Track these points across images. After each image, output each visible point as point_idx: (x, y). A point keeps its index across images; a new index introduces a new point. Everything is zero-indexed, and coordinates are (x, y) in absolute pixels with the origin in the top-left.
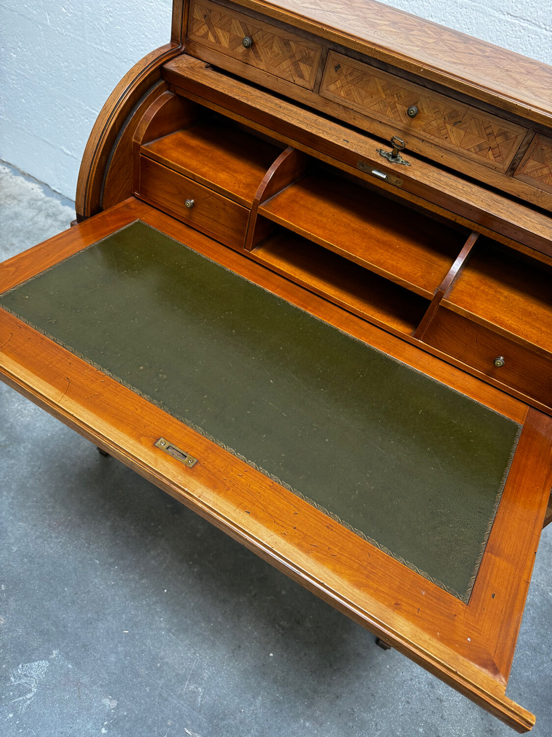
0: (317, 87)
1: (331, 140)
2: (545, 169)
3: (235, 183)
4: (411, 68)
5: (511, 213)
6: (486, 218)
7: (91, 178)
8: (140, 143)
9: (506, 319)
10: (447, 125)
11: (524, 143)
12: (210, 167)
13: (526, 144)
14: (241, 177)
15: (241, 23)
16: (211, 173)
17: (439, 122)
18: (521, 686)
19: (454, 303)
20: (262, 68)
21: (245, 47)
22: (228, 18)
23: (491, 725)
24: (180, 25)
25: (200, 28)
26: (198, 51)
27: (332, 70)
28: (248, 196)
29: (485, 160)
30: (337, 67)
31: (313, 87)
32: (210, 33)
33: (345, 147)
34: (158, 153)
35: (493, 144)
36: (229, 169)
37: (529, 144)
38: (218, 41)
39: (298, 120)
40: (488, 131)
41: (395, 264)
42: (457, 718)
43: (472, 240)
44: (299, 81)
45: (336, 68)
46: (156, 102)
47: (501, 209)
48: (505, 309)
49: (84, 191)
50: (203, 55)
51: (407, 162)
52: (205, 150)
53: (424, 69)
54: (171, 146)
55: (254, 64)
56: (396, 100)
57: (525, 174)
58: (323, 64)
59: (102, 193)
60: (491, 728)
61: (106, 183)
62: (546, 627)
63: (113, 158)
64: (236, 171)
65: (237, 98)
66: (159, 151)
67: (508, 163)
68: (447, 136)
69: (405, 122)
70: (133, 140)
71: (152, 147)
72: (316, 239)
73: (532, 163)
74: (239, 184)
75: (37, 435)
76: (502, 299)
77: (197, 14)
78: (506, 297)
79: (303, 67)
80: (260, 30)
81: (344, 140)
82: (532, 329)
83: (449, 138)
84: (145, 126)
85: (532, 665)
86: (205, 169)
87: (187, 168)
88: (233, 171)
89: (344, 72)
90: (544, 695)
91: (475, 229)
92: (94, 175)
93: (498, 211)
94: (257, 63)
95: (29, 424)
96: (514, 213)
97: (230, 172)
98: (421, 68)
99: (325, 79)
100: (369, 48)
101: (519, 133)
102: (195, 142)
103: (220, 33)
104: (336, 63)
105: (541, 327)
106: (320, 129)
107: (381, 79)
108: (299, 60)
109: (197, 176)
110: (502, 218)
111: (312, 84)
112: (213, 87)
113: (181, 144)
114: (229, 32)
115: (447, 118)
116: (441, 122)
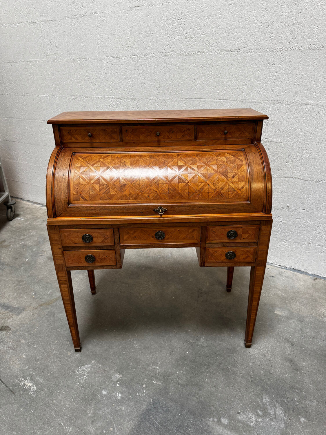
0: (121, 140)
2: (205, 134)
4: (152, 121)
10: (170, 134)
11: (195, 129)
15: (84, 130)
20: (98, 142)
21: (89, 137)
22: (78, 130)
24: (59, 139)
25: (67, 137)
26: (69, 145)
29: (186, 139)
30: (126, 131)
32: (72, 138)
35: (186, 133)
37: (197, 129)
38: (77, 139)
40: (183, 130)
44: (113, 141)
53: (157, 120)
55: (95, 142)
56: (151, 133)
57: (200, 138)
58: (121, 132)
67: (193, 137)
68: (171, 137)
69: (156, 138)
73: (200, 134)
77: (65, 133)
79: (113, 135)
80: (93, 129)
89: (130, 131)
98: (155, 120)
99: (123, 136)
101: (192, 127)
103: (77, 136)
111: (119, 139)
114: (80, 134)
115: (169, 132)
116: (168, 134)
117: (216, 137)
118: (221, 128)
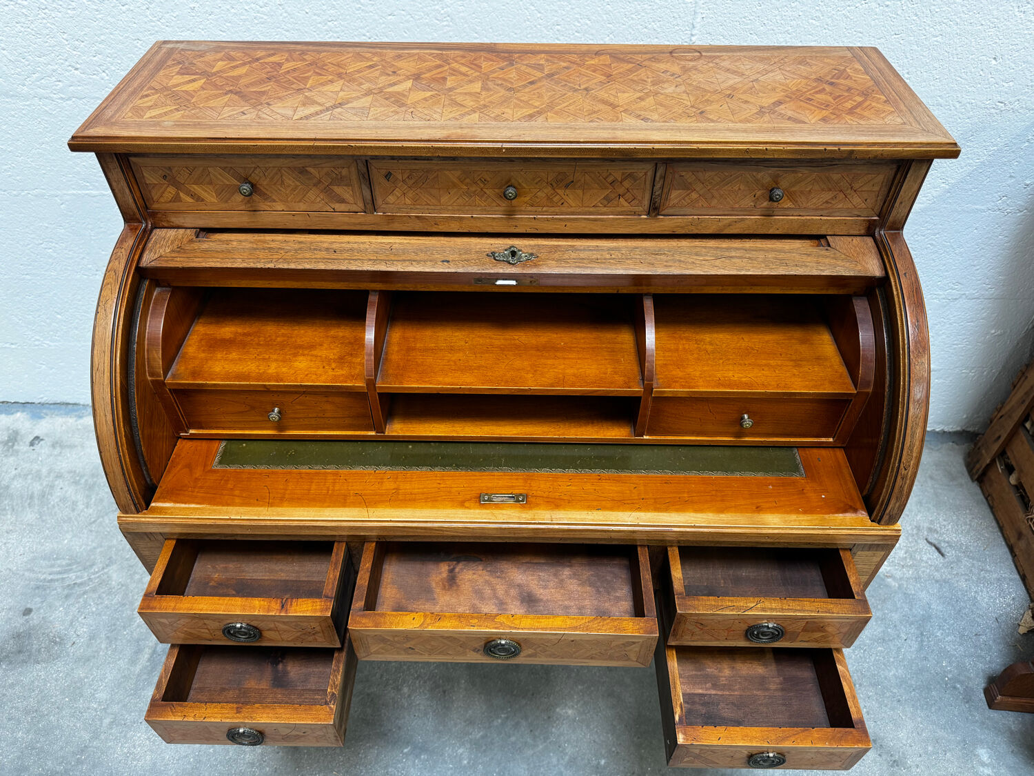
0: (369, 205)
1: (427, 270)
2: (693, 194)
3: (324, 367)
4: (488, 153)
5: (680, 261)
7: (126, 465)
8: (162, 378)
9: (731, 374)
10: (557, 190)
11: (657, 179)
12: (276, 360)
13: (660, 179)
14: (322, 352)
15: (224, 169)
16: (284, 370)
17: (545, 191)
18: (894, 691)
19: (669, 388)
20: (280, 209)
21: (245, 195)
22: (201, 169)
23: (891, 756)
24: (131, 200)
25: (163, 192)
26: (173, 219)
27: (383, 181)
28: (353, 377)
29: (619, 209)
30: (388, 176)
31: (363, 208)
32: (181, 194)
33: (450, 271)
34: (195, 379)
35: (621, 191)
36: (301, 347)
37: (663, 176)
38: (199, 199)
39: (370, 260)
40: (610, 179)
41: (576, 371)
42: (857, 772)
43: (648, 305)
44: (338, 206)
45: (386, 177)
46: (152, 314)
47: (666, 261)
48: (721, 361)
49: (124, 485)
50: (183, 221)
51: (532, 254)
52: (248, 334)
53: (507, 149)
54: (203, 355)
55: (265, 208)
56: (482, 185)
57: (674, 206)
58: (366, 178)
59: (144, 468)
60: (893, 759)
61: (145, 454)
62: (879, 607)
63: (138, 420)
64: (312, 347)
65: (271, 266)
66: (194, 374)
67: (646, 202)
68: (562, 201)
69: (504, 205)
70: (149, 378)
71: (180, 374)
72: (470, 389)
73: (675, 194)
74: (329, 365)
75: (176, 772)
76: (709, 348)
77: (151, 178)
78: (711, 344)
79: (338, 190)
80: (255, 168)
81: (443, 261)
82: (763, 372)
83: (565, 203)
84: (157, 354)
85: (892, 660)
86: (273, 369)
87: (248, 381)
88: (306, 348)
89: (400, 178)
90: (919, 685)
91: (645, 292)
92: (128, 460)
93: (666, 266)
94: (269, 206)
95: (155, 764)
96: (682, 259)
97: (306, 352)
98: (501, 149)
99: (377, 193)
100: (424, 148)
101: (645, 171)
102: (228, 330)
103: (197, 189)
104: (384, 172)
105: (768, 362)
106: (404, 260)
107: (454, 170)
108: (331, 184)
109: (269, 385)
110: (675, 273)
111: (361, 205)
112: (229, 265)
113: (215, 345)
114: (211, 183)
115: (554, 184)
116: (549, 190)
117: (737, 206)
118: (759, 176)
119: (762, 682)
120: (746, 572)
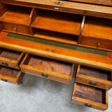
6: (85, 11)
9: (98, 34)
12: (16, 19)
28: (27, 24)
34: (3, 20)
41: (68, 29)
43: (84, 17)
54: (5, 17)
78: (96, 28)
87: (11, 22)
88: (22, 18)
113: (8, 15)
119: (92, 92)
120: (93, 73)
